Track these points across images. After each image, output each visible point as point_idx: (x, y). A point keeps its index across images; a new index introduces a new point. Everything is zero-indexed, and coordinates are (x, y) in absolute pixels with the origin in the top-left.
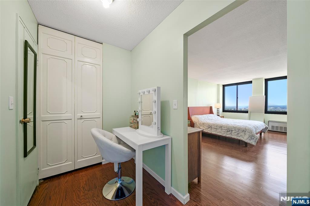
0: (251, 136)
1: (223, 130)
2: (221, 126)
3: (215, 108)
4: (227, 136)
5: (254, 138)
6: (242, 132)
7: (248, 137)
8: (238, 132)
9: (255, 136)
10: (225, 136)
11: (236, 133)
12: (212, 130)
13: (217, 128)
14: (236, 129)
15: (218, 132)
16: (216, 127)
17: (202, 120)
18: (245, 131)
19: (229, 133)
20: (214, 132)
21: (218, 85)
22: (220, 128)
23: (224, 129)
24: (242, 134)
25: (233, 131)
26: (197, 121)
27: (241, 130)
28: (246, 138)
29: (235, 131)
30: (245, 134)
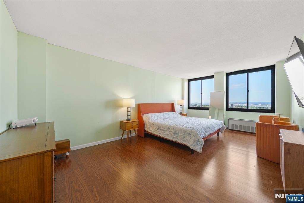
0: (197, 141)
2: (169, 127)
3: (178, 104)
4: (174, 140)
5: (199, 144)
6: (188, 135)
7: (193, 142)
8: (184, 136)
9: (200, 140)
10: (172, 140)
11: (182, 137)
12: (161, 132)
13: (165, 130)
14: (182, 132)
15: (165, 135)
17: (153, 119)
18: (191, 134)
19: (175, 136)
21: (183, 79)
22: (167, 129)
23: (171, 132)
24: (187, 138)
25: (180, 135)
26: (148, 121)
27: (187, 133)
28: (191, 143)
29: (182, 134)
30: (191, 138)
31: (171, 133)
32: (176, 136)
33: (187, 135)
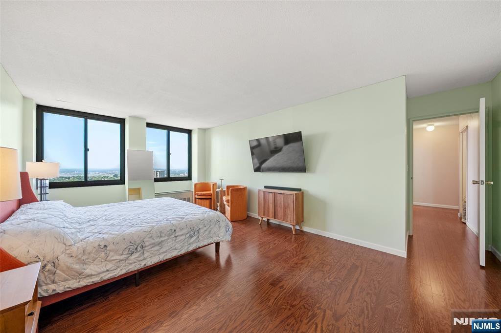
1: (179, 239)
2: (173, 228)
6: (216, 224)
8: (209, 229)
11: (206, 233)
13: (162, 241)
14: (206, 224)
16: (158, 240)
18: (220, 221)
19: (193, 239)
20: (151, 259)
21: (24, 97)
22: (169, 235)
23: (182, 235)
24: (215, 229)
25: (202, 231)
29: (205, 228)
30: (220, 227)
31: (183, 237)
32: (196, 237)
33: (213, 226)
